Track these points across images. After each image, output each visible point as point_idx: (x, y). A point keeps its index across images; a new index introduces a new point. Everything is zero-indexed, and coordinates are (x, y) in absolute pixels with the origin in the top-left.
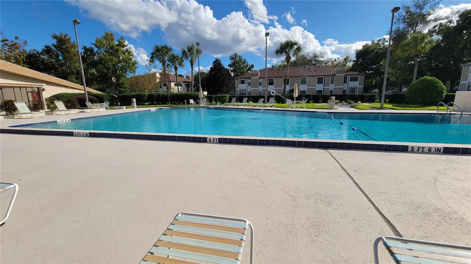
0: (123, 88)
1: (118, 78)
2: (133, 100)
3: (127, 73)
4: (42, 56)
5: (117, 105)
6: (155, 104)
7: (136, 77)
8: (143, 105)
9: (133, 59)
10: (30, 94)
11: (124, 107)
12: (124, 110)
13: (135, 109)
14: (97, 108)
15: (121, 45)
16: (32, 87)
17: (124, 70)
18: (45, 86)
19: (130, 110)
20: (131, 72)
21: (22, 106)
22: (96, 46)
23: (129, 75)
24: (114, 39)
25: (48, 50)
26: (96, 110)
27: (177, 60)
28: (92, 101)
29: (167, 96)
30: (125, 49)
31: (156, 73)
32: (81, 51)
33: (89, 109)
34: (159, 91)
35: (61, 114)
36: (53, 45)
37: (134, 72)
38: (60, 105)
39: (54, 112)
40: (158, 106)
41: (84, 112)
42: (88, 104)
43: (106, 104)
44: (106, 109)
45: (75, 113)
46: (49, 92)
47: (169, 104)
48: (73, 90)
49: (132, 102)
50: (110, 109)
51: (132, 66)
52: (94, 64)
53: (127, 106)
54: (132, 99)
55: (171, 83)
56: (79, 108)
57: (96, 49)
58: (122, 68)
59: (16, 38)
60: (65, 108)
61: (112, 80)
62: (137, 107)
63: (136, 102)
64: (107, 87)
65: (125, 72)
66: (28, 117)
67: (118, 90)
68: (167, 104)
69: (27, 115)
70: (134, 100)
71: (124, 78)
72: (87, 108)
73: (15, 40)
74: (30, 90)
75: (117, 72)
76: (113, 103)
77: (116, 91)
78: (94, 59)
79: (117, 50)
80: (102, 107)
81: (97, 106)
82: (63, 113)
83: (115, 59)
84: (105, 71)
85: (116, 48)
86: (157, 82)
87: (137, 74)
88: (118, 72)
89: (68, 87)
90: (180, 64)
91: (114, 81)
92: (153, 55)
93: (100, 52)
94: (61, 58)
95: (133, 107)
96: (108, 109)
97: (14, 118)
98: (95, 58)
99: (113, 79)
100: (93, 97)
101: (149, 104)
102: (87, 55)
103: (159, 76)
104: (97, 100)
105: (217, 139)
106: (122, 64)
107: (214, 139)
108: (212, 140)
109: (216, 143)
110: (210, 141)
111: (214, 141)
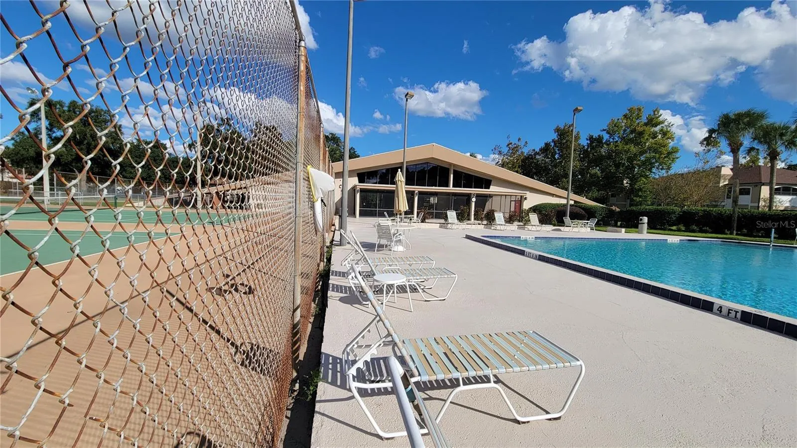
0: (640, 197)
1: (633, 180)
2: (641, 220)
3: (654, 170)
4: (538, 157)
5: (616, 226)
6: (693, 231)
7: (670, 178)
8: (664, 229)
9: (671, 144)
10: (513, 203)
11: (623, 230)
12: (622, 234)
13: (644, 235)
14: (577, 227)
15: (652, 121)
16: (516, 196)
17: (648, 165)
18: (528, 195)
19: (633, 236)
20: (662, 169)
21: (499, 217)
22: (608, 133)
23: (658, 174)
24: (641, 116)
25: (546, 149)
26: (576, 230)
27: (782, 135)
28: (574, 216)
29: (730, 217)
30: (657, 129)
31: (723, 168)
32: (584, 142)
33: (566, 226)
34: (723, 204)
35: (532, 230)
36: (553, 141)
37: (669, 168)
38: (534, 218)
39: (526, 226)
40: (700, 234)
41: (560, 230)
42: (567, 220)
43: (592, 222)
44: (591, 229)
45: (548, 230)
46: (532, 200)
47: (731, 233)
48: (558, 199)
49: (640, 222)
50: (596, 230)
51: (665, 157)
52: (597, 161)
53: (628, 229)
54: (641, 218)
55: (762, 187)
56: (554, 225)
57: (606, 137)
58: (644, 163)
59: (519, 139)
60: (538, 222)
61: (622, 184)
62: (647, 233)
63: (648, 223)
64: (613, 196)
65: (650, 170)
66: (502, 228)
67: (629, 200)
68: (726, 234)
69: (501, 226)
70: (645, 219)
71: (644, 180)
72: (564, 226)
73: (517, 142)
74: (513, 198)
75: (634, 171)
76: (606, 221)
77: (626, 202)
78: (600, 152)
79: (641, 134)
80: (585, 227)
81: (577, 224)
82: (534, 228)
83: (633, 149)
84: (613, 169)
85: (639, 129)
86: (721, 185)
87: (672, 172)
88: (636, 170)
89: (554, 195)
90: (788, 144)
91: (626, 185)
92: (711, 135)
93: (611, 140)
94: (557, 156)
95: (641, 232)
96: (593, 230)
97: (491, 229)
98: (602, 150)
99: (625, 182)
100: (582, 210)
101: (679, 230)
102: (593, 148)
103: (731, 173)
104: (580, 214)
105: (737, 312)
106: (648, 155)
107: (729, 310)
108: (725, 311)
109: (735, 319)
110: (721, 311)
111: (729, 313)
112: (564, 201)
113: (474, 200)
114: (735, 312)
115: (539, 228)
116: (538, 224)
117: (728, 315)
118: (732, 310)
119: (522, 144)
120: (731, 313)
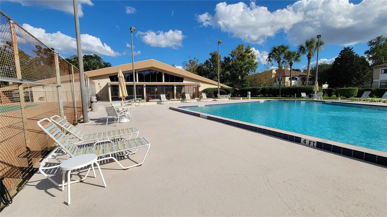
0: (245, 83)
1: (242, 77)
2: (248, 93)
3: (250, 72)
4: (204, 67)
5: (238, 96)
6: (266, 97)
7: (256, 75)
8: (256, 97)
9: (256, 61)
10: (194, 89)
11: (242, 98)
12: (241, 100)
13: (249, 100)
14: (223, 98)
15: (248, 51)
16: (195, 85)
17: (247, 70)
18: (201, 84)
19: (245, 101)
20: (252, 71)
21: (188, 96)
22: (232, 56)
23: (251, 73)
24: (243, 49)
25: (207, 62)
26: (223, 100)
28: (222, 93)
29: (278, 90)
30: (250, 54)
31: (273, 70)
32: (223, 60)
33: (219, 98)
34: (274, 85)
35: (204, 101)
36: (210, 59)
37: (255, 71)
38: (204, 95)
39: (201, 100)
40: (269, 98)
41: (216, 100)
42: (219, 95)
43: (229, 95)
44: (229, 99)
45: (211, 101)
46: (203, 87)
47: (279, 97)
48: (214, 86)
49: (248, 94)
50: (231, 99)
51: (254, 66)
52: (229, 68)
53: (243, 98)
55: (286, 77)
56: (214, 98)
57: (231, 58)
58: (246, 69)
60: (206, 97)
61: (238, 78)
62: (251, 99)
63: (251, 94)
64: (235, 84)
65: (248, 72)
66: (189, 102)
67: (241, 85)
68: (278, 97)
69: (189, 101)
70: (250, 93)
71: (246, 76)
72: (217, 98)
73: (194, 60)
74: (194, 86)
75: (242, 72)
76: (235, 95)
77: (240, 86)
78: (229, 64)
79: (244, 56)
80: (226, 98)
81: (223, 97)
82: (204, 100)
83: (242, 63)
84: (235, 72)
85: (243, 54)
86: (273, 77)
87: (256, 72)
88: (243, 72)
89: (212, 84)
90: (295, 60)
91: (240, 79)
92: (270, 55)
93: (233, 59)
94: (212, 66)
95: (248, 99)
96: (230, 99)
97: (184, 102)
98: (230, 63)
99: (239, 77)
100: (224, 90)
101: (261, 97)
102: (226, 62)
103: (275, 72)
104: (224, 92)
105: (314, 143)
106: (247, 65)
107: (310, 141)
108: (307, 142)
109: (313, 147)
110: (305, 143)
111: (310, 143)
112: (217, 87)
113: (175, 88)
114: (313, 143)
115: (207, 100)
116: (206, 98)
117: (309, 144)
118: (311, 142)
119: (195, 60)
120: (311, 143)
